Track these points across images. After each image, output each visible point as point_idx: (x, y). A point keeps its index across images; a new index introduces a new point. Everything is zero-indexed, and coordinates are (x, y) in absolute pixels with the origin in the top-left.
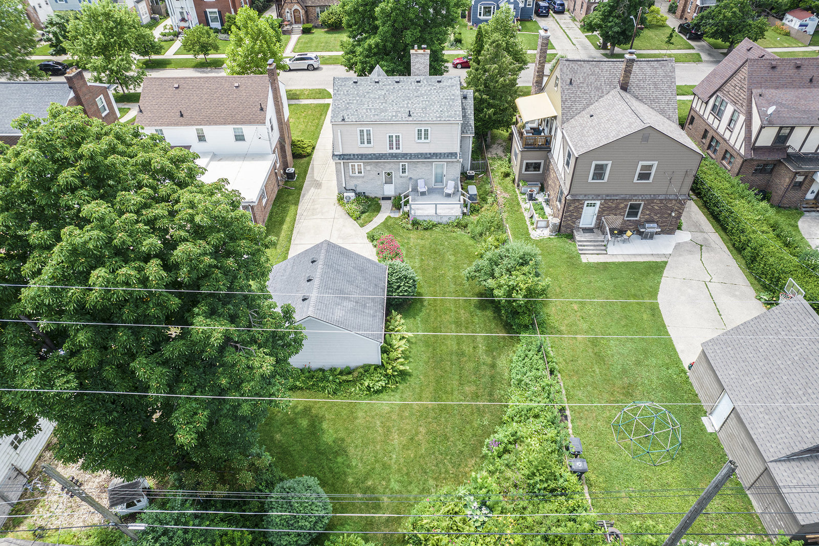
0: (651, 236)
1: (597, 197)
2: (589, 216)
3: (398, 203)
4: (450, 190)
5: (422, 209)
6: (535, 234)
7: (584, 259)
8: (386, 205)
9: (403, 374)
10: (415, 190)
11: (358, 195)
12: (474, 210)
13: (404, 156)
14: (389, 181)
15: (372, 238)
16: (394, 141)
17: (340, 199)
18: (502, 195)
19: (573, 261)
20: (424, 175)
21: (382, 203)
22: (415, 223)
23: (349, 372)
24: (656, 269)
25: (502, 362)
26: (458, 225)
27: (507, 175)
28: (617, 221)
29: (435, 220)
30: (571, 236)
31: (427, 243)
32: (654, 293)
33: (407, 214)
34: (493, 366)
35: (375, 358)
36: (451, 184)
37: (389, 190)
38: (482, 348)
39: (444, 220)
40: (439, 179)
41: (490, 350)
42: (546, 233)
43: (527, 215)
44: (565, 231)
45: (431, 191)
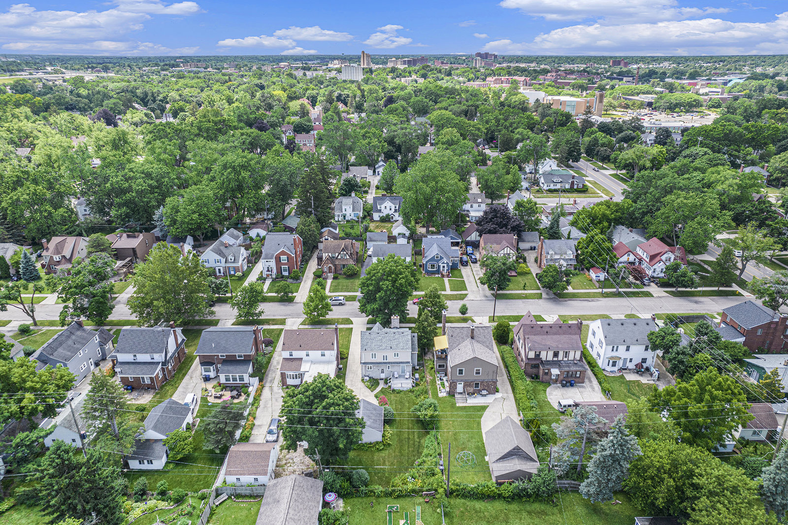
0: (485, 395)
1: (461, 381)
2: (460, 388)
3: (386, 381)
4: (407, 376)
5: (396, 384)
6: (440, 395)
7: (457, 405)
8: (382, 383)
9: (389, 444)
10: (393, 376)
11: (370, 378)
12: (417, 385)
13: (389, 363)
14: (383, 372)
15: (376, 397)
16: (385, 357)
17: (363, 380)
18: (429, 378)
19: (453, 406)
20: (397, 370)
21: (380, 381)
22: (394, 390)
23: (371, 443)
24: (484, 408)
25: (422, 441)
26: (410, 391)
27: (432, 368)
28: (471, 390)
29: (401, 389)
30: (454, 396)
31: (398, 399)
32: (481, 417)
33: (390, 387)
34: (419, 442)
35: (380, 439)
36: (408, 374)
37: (383, 376)
38: (416, 436)
39: (405, 389)
40: (403, 372)
41: (419, 437)
42: (444, 394)
43: (438, 387)
44: (451, 394)
45: (400, 376)
